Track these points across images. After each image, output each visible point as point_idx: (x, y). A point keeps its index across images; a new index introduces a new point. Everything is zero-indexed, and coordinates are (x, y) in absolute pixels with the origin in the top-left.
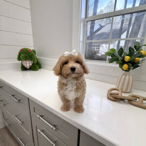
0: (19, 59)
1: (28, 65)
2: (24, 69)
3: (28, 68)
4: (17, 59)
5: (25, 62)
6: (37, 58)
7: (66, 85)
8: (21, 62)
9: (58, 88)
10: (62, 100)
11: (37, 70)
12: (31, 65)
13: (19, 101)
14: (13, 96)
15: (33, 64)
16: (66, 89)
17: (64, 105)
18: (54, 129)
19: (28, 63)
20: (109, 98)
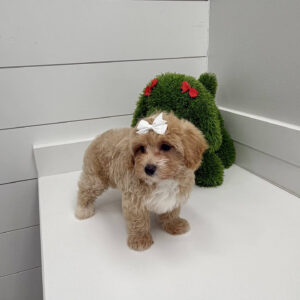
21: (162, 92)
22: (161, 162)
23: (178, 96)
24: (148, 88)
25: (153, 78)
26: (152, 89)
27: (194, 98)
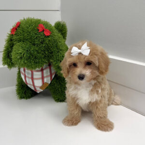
3: (40, 90)
19: (37, 75)
21: (24, 31)
22: (87, 72)
23: (36, 34)
24: (13, 28)
25: (17, 22)
26: (16, 29)
27: (48, 37)
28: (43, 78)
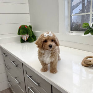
0: (19, 33)
1: (25, 38)
2: (23, 41)
3: (26, 40)
4: (17, 34)
5: (23, 35)
6: (32, 32)
7: (44, 54)
8: (20, 36)
9: (38, 56)
10: (42, 64)
11: (33, 42)
12: (28, 38)
13: (17, 65)
14: (13, 62)
15: (29, 37)
16: (44, 56)
17: (43, 67)
18: (37, 85)
20: (83, 65)
28: (26, 37)
